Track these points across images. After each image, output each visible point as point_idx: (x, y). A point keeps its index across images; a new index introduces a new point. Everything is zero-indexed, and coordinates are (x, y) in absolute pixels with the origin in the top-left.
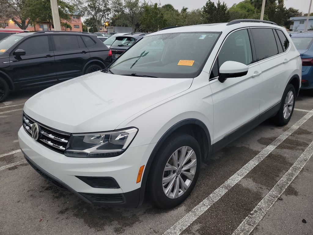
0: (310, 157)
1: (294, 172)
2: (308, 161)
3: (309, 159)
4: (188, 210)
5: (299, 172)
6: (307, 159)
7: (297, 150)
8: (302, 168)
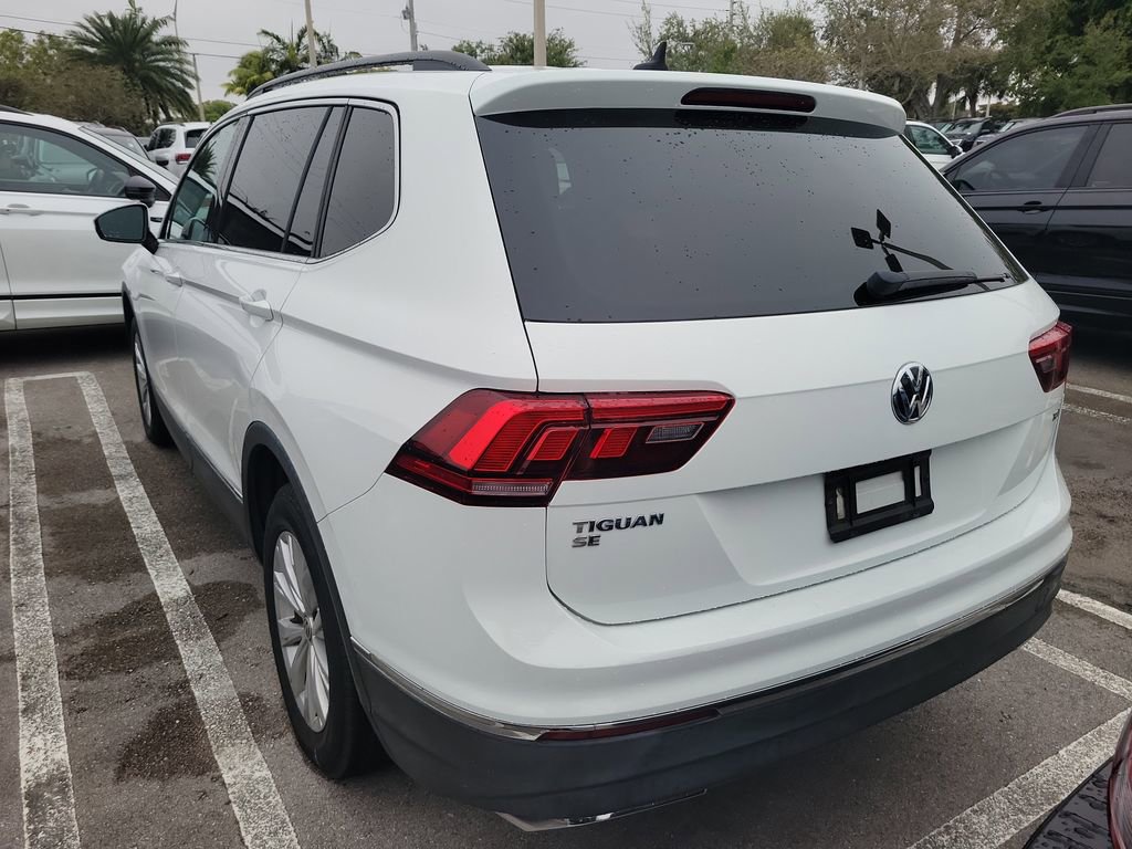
0: (16, 624)
1: (25, 559)
2: (10, 607)
3: (15, 615)
4: (133, 449)
5: (12, 567)
6: (18, 611)
7: (86, 629)
8: (13, 581)
